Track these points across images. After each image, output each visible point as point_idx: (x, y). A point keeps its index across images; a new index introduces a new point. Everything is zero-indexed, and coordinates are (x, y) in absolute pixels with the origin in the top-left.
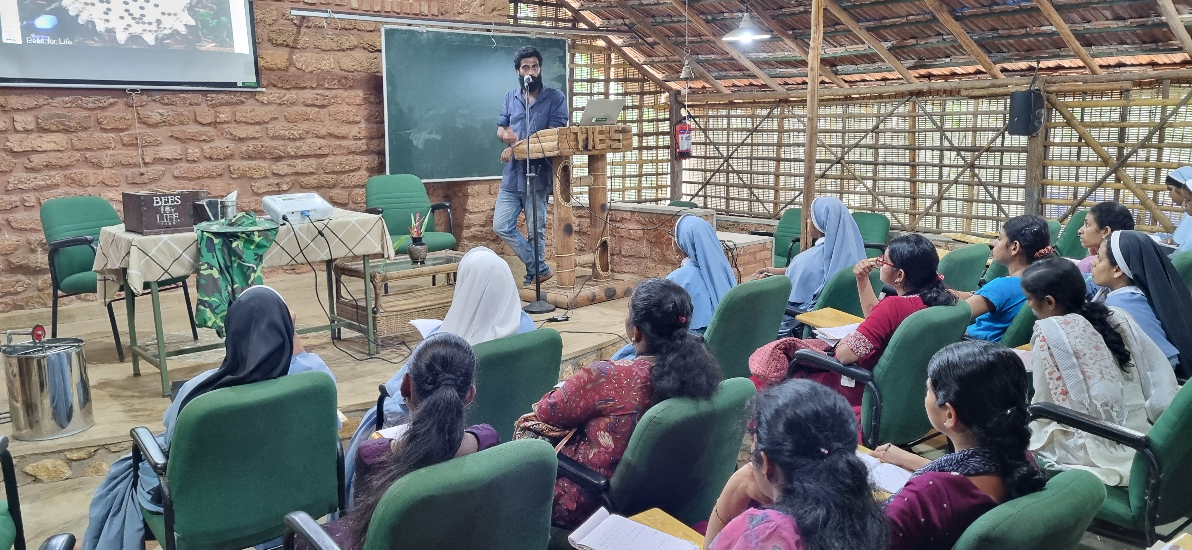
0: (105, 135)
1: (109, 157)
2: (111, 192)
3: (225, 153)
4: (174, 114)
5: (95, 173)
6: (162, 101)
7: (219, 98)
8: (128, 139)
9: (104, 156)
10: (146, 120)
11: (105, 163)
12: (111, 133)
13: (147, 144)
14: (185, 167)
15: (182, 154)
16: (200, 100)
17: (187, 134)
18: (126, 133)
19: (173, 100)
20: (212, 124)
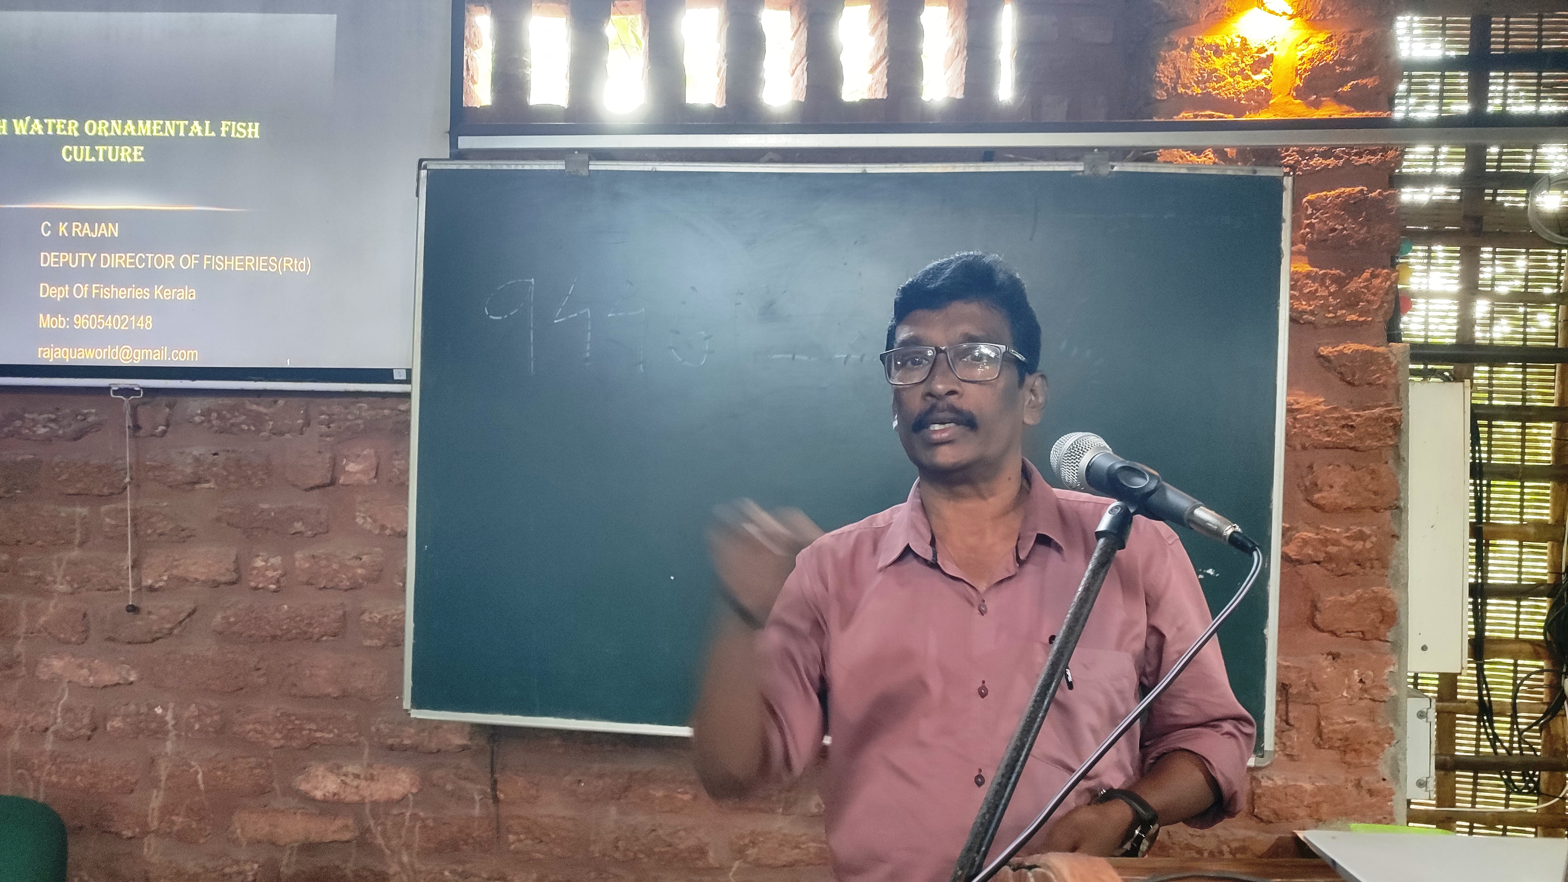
0: (64, 511)
1: (63, 567)
2: (61, 658)
3: (350, 575)
4: (228, 459)
5: (30, 606)
6: (205, 424)
7: (350, 417)
8: (113, 522)
9: (55, 564)
10: (157, 473)
11: (55, 582)
12: (82, 506)
13: (155, 537)
14: (240, 606)
15: (237, 570)
16: (300, 421)
17: (255, 514)
18: (113, 506)
19: (231, 421)
20: (331, 488)
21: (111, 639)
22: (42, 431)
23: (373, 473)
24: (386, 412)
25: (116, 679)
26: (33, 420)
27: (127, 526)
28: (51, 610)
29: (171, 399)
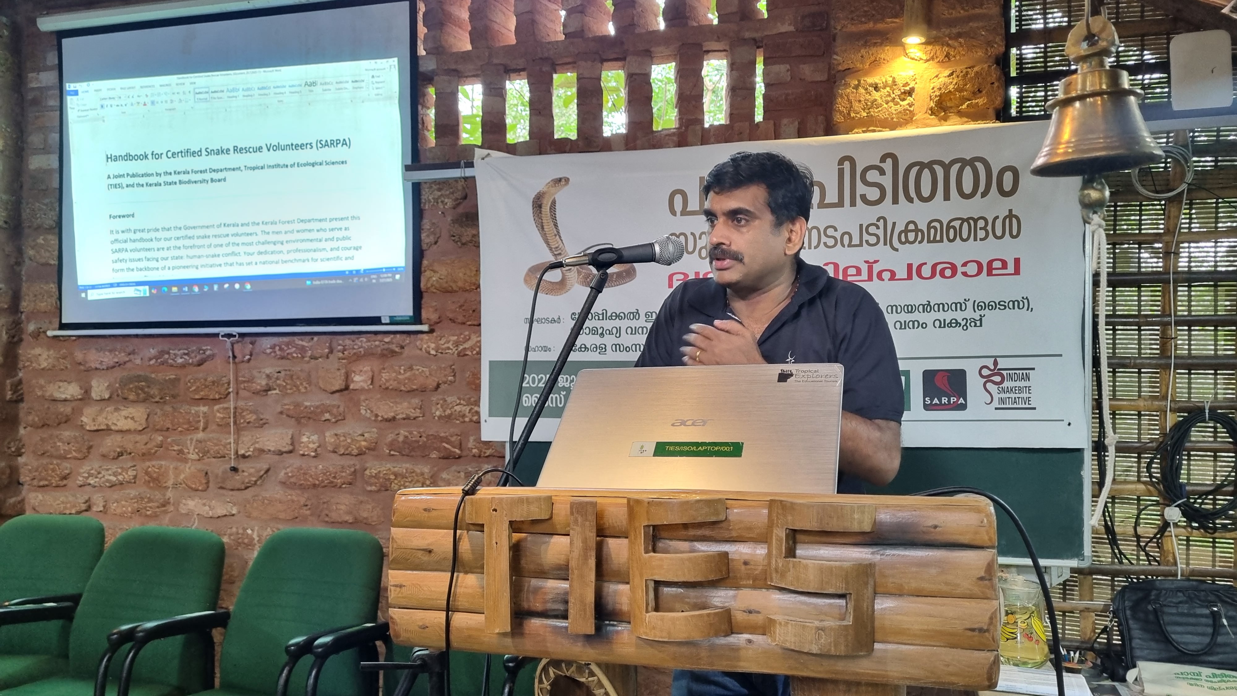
0: (194, 409)
1: (194, 444)
2: (193, 500)
3: (357, 445)
4: (286, 375)
5: (176, 468)
6: (273, 354)
7: (356, 347)
8: (222, 416)
9: (189, 442)
10: (246, 385)
11: (189, 453)
12: (204, 406)
13: (245, 424)
14: (295, 466)
15: (292, 444)
16: (327, 350)
17: (302, 408)
18: (221, 406)
19: (287, 352)
20: (346, 392)
21: (221, 488)
22: (180, 361)
23: (369, 382)
24: (377, 343)
25: (224, 512)
26: (175, 354)
27: (230, 418)
28: (187, 470)
29: (253, 339)
